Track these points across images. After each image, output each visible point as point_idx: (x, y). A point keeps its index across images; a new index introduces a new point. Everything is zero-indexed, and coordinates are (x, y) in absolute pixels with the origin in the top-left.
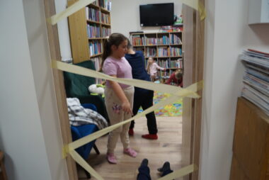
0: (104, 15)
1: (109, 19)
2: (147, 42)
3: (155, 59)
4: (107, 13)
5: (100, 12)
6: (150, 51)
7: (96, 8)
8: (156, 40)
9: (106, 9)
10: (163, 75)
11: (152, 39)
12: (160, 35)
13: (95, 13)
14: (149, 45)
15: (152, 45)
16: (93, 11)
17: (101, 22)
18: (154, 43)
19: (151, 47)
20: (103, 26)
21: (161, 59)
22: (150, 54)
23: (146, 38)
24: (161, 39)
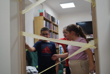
0: (54, 26)
1: (58, 29)
4: (57, 26)
5: (52, 24)
7: (50, 22)
9: (56, 23)
13: (49, 24)
16: (48, 23)
17: (52, 30)
20: (54, 32)
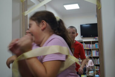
2: (85, 47)
3: (90, 58)
6: (87, 53)
8: (91, 45)
10: (97, 68)
11: (89, 45)
12: (93, 43)
14: (86, 48)
15: (88, 48)
18: (90, 47)
19: (88, 50)
21: (95, 58)
22: (87, 55)
23: (84, 44)
24: (94, 45)
